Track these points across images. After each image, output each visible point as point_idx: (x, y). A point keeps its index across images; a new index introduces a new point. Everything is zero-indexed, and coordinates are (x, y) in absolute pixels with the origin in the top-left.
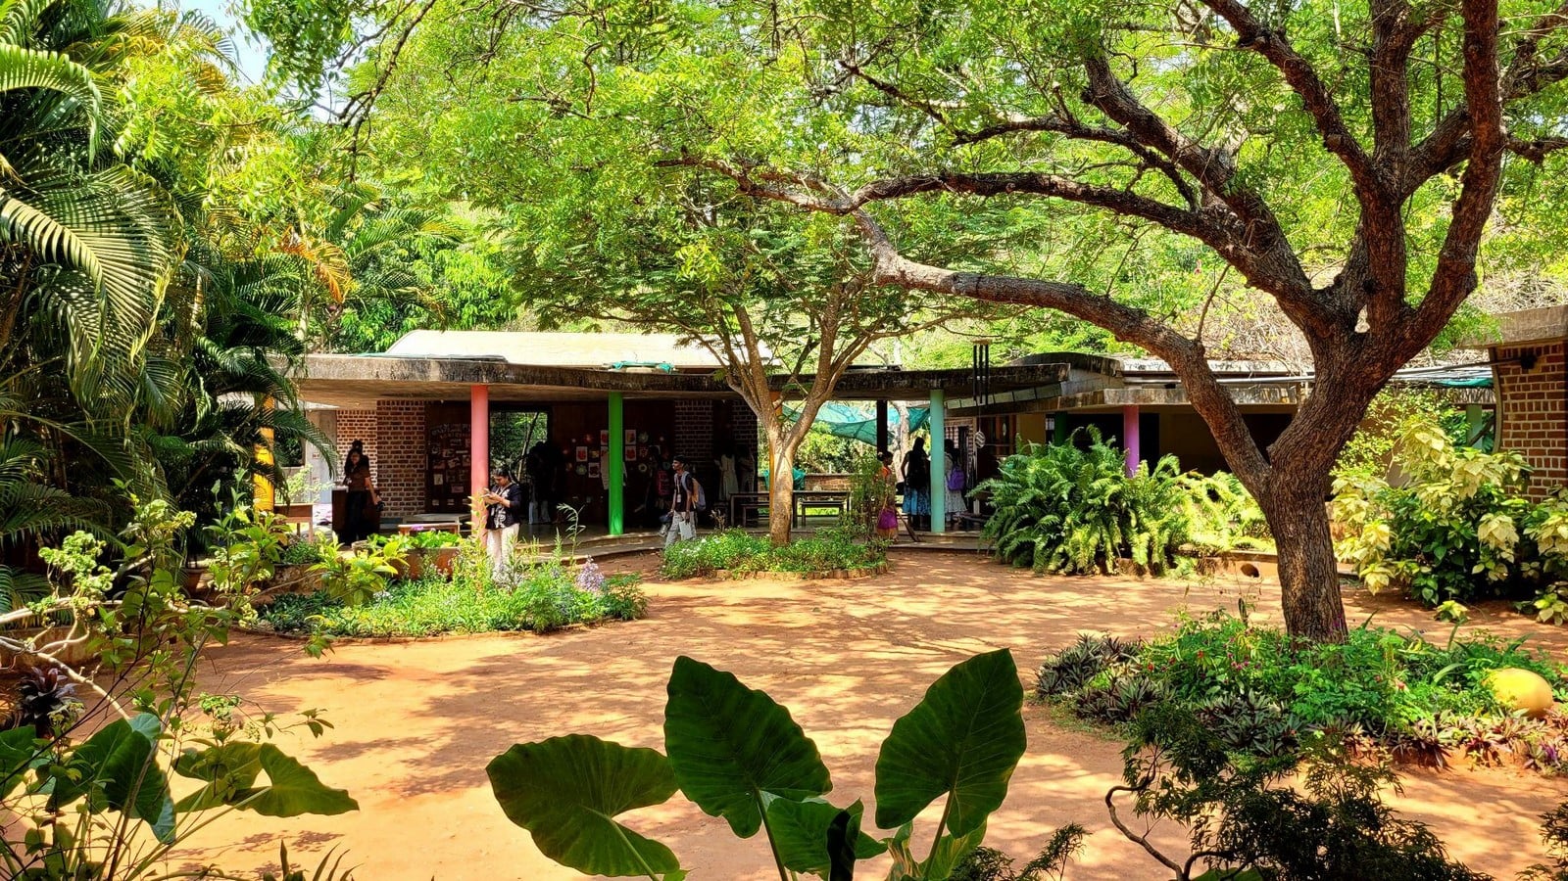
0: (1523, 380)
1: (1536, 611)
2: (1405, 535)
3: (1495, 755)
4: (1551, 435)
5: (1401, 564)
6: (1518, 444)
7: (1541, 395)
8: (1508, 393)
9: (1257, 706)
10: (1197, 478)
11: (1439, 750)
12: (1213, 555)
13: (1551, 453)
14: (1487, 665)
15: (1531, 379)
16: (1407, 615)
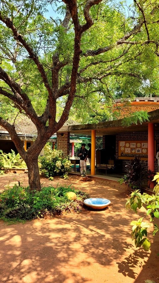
0: (61, 138)
1: (64, 177)
2: (43, 165)
3: (70, 210)
4: (65, 147)
5: (43, 170)
6: (60, 149)
7: (64, 141)
8: (59, 140)
9: (26, 207)
10: (5, 154)
11: (61, 211)
12: (8, 169)
13: (65, 150)
14: (66, 192)
15: (63, 138)
16: (44, 180)
